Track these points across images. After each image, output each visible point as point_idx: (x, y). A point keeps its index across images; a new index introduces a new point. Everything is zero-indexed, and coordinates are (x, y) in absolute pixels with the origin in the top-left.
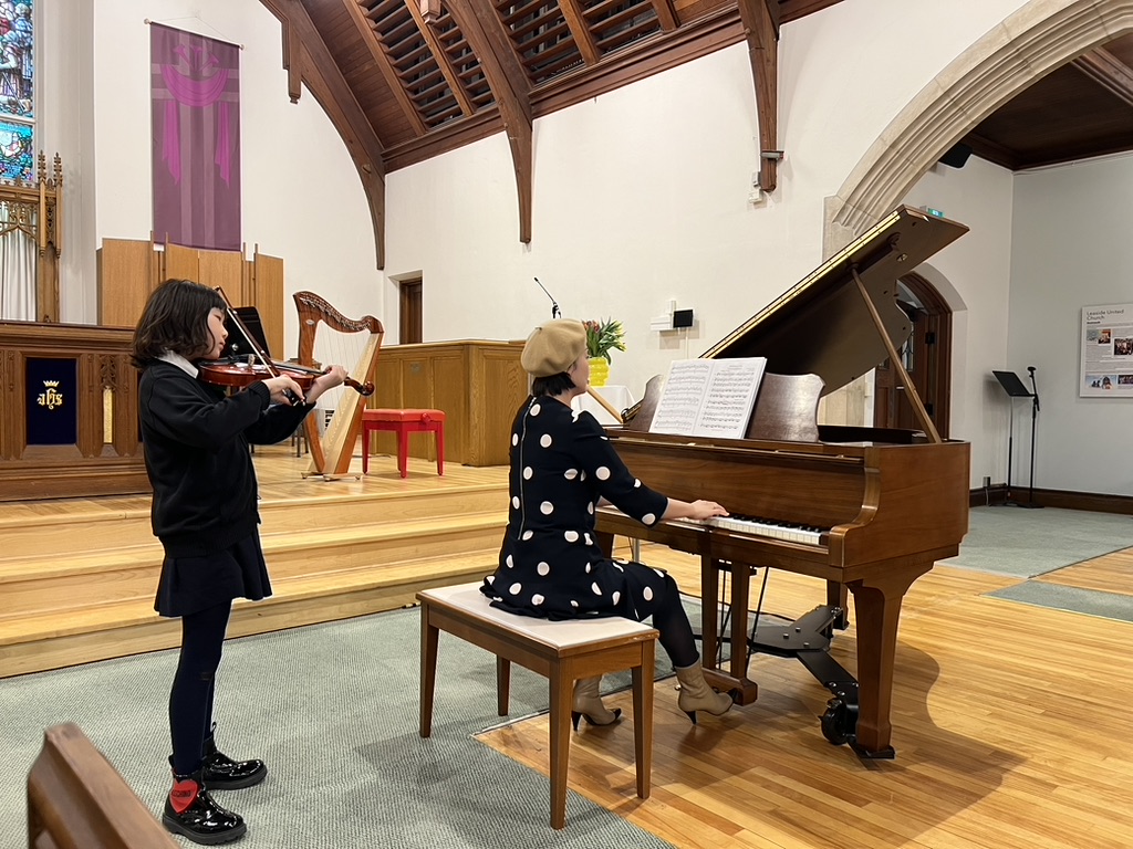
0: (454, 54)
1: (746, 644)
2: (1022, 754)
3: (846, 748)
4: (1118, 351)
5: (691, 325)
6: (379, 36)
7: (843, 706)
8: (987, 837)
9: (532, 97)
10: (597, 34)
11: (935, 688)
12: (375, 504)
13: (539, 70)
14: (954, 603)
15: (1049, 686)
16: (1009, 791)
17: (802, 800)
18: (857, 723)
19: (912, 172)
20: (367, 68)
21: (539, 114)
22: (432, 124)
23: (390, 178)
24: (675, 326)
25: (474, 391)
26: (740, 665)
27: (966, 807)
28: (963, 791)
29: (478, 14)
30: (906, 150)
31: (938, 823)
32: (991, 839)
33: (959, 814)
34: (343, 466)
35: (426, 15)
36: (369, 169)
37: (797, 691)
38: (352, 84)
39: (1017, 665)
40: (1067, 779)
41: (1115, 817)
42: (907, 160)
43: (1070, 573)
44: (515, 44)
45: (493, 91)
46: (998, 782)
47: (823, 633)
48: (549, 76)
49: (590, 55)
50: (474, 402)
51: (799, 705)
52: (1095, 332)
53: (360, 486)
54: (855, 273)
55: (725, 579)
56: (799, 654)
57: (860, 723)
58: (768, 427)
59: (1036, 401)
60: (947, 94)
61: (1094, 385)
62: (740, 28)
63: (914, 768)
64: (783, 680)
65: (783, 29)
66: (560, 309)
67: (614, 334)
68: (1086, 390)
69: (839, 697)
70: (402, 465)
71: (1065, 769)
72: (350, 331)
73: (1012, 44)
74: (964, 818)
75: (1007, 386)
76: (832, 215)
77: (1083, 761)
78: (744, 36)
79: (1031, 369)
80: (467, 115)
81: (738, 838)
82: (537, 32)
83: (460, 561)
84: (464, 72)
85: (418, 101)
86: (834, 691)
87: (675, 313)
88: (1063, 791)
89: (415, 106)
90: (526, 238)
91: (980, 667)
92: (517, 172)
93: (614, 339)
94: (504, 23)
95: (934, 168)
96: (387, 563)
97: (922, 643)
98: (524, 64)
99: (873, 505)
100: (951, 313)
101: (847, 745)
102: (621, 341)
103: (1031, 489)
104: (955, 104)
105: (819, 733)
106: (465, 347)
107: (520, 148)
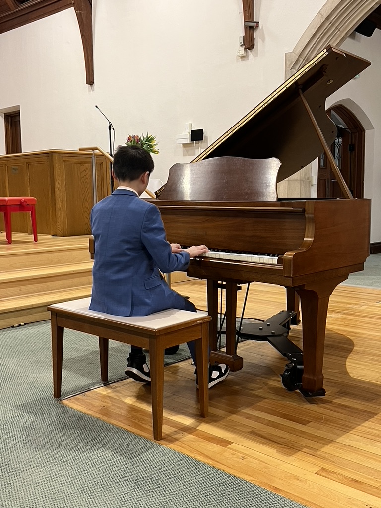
1: (236, 334)
3: (297, 393)
5: (203, 140)
7: (295, 366)
11: (351, 356)
18: (303, 375)
19: (339, 36)
22: (22, 2)
24: (192, 140)
25: (57, 185)
26: (232, 347)
27: (367, 420)
28: (365, 411)
30: (336, 22)
31: (350, 430)
33: (363, 424)
37: (268, 362)
42: (336, 28)
47: (284, 326)
50: (58, 193)
51: (269, 371)
55: (222, 294)
56: (269, 338)
57: (305, 375)
58: (247, 194)
63: (337, 401)
64: (259, 356)
66: (114, 126)
67: (151, 144)
69: (293, 362)
70: (9, 236)
74: (365, 427)
76: (290, 64)
83: (51, 296)
86: (289, 358)
87: (192, 131)
90: (90, 81)
91: (378, 342)
92: (83, 36)
93: (151, 146)
95: (352, 36)
97: (345, 331)
99: (311, 238)
100: (364, 131)
101: (298, 391)
102: (156, 148)
105: (281, 385)
106: (50, 154)
107: (84, 19)
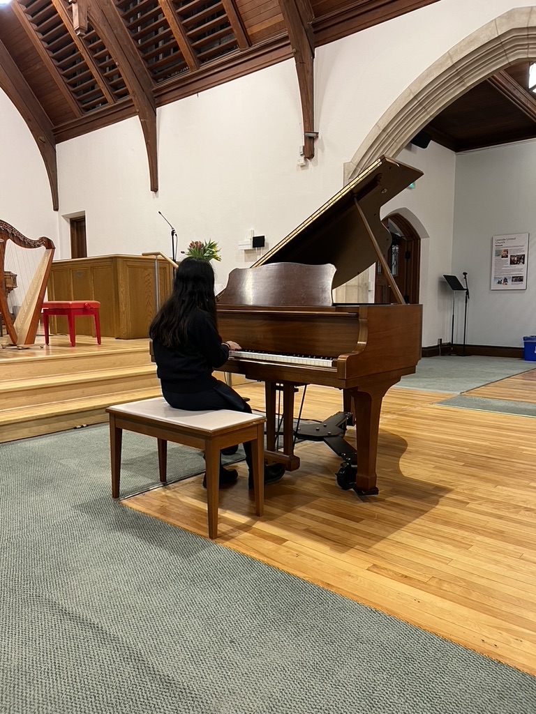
0: (100, 59)
1: (293, 435)
2: (450, 487)
3: (351, 491)
4: (512, 262)
5: (264, 245)
6: (46, 45)
7: (349, 466)
8: (429, 533)
9: (155, 92)
10: (197, 49)
11: (405, 455)
12: (53, 363)
13: (160, 73)
14: (418, 409)
15: (468, 450)
16: (442, 509)
17: (324, 521)
18: (357, 474)
19: (396, 147)
20: (38, 67)
21: (160, 104)
22: (87, 109)
23: (59, 147)
24: (254, 246)
25: (121, 289)
26: (289, 447)
27: (418, 518)
28: (416, 509)
29: (115, 31)
30: (392, 133)
31: (402, 527)
32: (431, 534)
33: (414, 522)
34: (31, 339)
35: (77, 30)
36: (44, 140)
37: (325, 461)
38: (28, 78)
39: (451, 440)
40: (474, 499)
41: (500, 517)
42: (393, 139)
43: (483, 390)
44: (141, 53)
45: (128, 87)
46: (437, 503)
47: (340, 427)
48: (166, 78)
49: (193, 64)
50: (121, 296)
51: (326, 469)
52: (500, 251)
53: (44, 351)
54: (355, 199)
55: (280, 396)
56: (325, 439)
57: (359, 475)
58: (304, 299)
59: (467, 293)
60: (415, 97)
61: (499, 283)
62: (289, 49)
63: (390, 499)
64: (316, 456)
65: (317, 51)
66: (176, 232)
67: (213, 250)
68: (495, 286)
69: (347, 461)
70: (73, 339)
71: (474, 493)
72: (31, 247)
73: (453, 66)
74: (416, 524)
75: (451, 284)
76: (349, 174)
77: (483, 489)
78: (293, 55)
79: (465, 274)
80: (111, 104)
81: (284, 546)
82: (157, 46)
83: (114, 398)
84: (108, 72)
85: (76, 93)
86: (344, 458)
87: (254, 238)
88: (472, 505)
89: (74, 96)
90: (155, 188)
91: (430, 442)
92: (147, 143)
93: (213, 253)
94: (133, 38)
95: (408, 147)
96: (62, 400)
97: (399, 432)
98: (148, 69)
99: (364, 341)
100: (420, 239)
101: (352, 489)
102: (218, 254)
103: (464, 345)
104: (420, 105)
105: (336, 484)
106: (114, 260)
107: (148, 126)
